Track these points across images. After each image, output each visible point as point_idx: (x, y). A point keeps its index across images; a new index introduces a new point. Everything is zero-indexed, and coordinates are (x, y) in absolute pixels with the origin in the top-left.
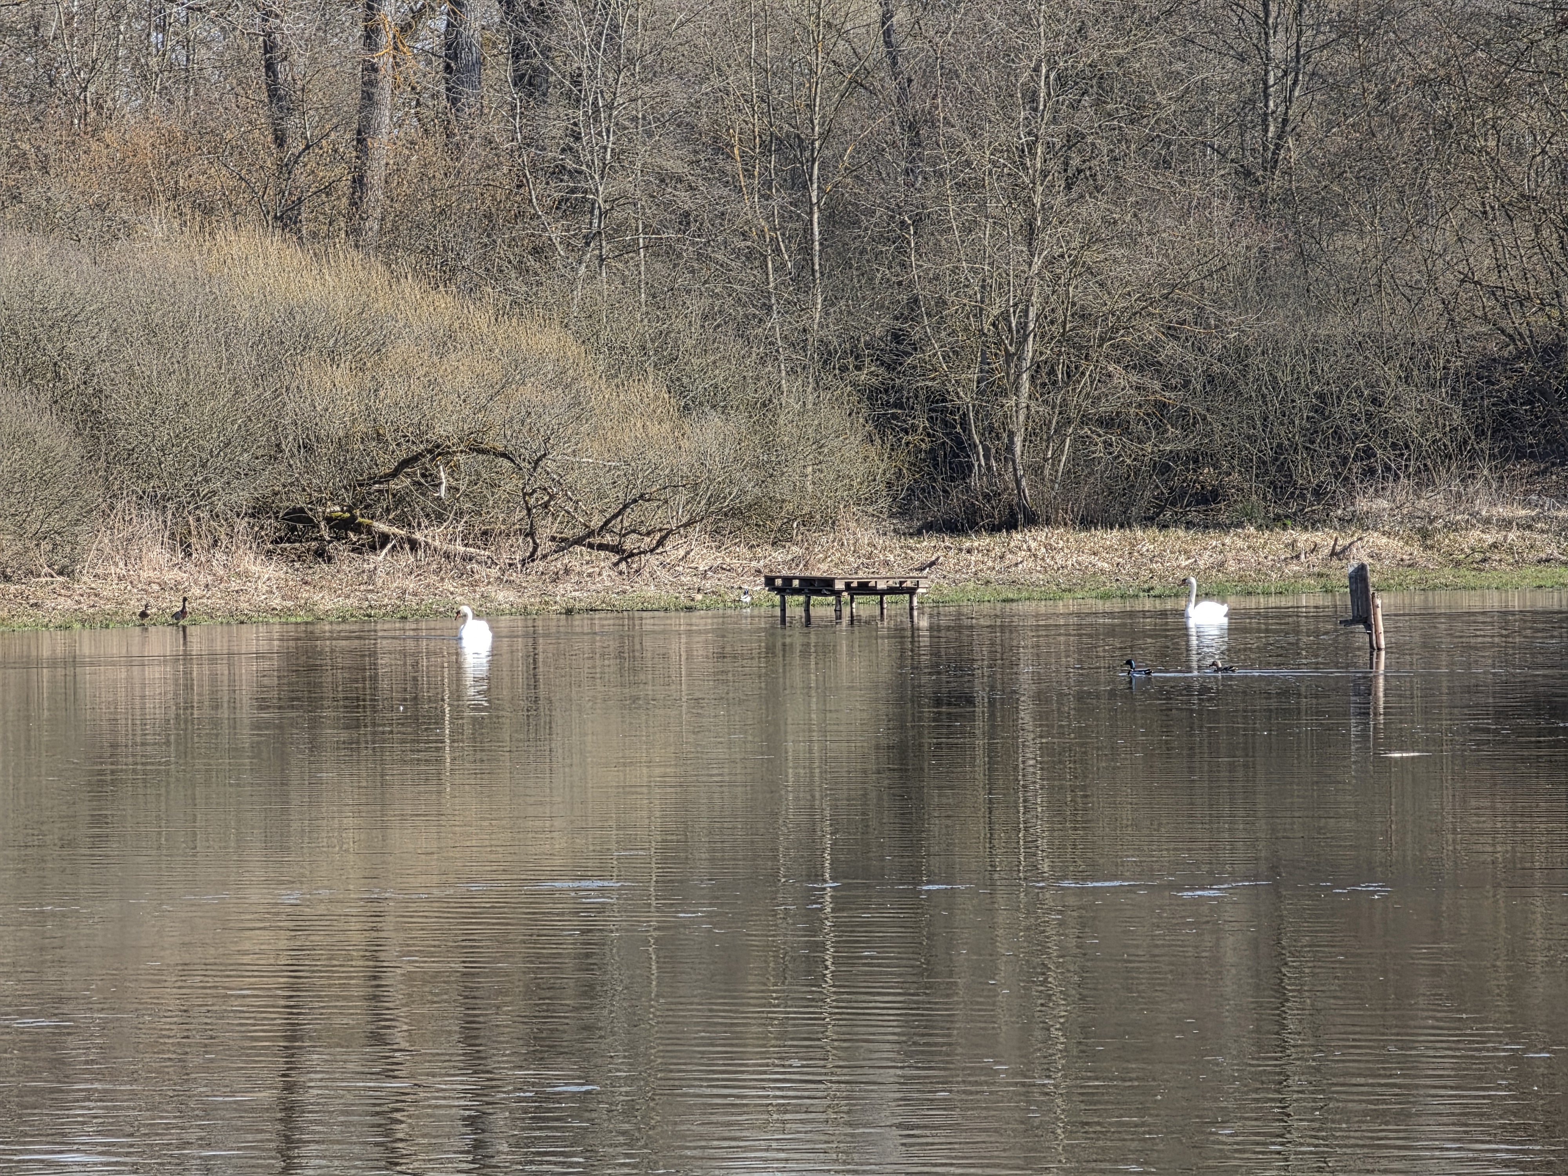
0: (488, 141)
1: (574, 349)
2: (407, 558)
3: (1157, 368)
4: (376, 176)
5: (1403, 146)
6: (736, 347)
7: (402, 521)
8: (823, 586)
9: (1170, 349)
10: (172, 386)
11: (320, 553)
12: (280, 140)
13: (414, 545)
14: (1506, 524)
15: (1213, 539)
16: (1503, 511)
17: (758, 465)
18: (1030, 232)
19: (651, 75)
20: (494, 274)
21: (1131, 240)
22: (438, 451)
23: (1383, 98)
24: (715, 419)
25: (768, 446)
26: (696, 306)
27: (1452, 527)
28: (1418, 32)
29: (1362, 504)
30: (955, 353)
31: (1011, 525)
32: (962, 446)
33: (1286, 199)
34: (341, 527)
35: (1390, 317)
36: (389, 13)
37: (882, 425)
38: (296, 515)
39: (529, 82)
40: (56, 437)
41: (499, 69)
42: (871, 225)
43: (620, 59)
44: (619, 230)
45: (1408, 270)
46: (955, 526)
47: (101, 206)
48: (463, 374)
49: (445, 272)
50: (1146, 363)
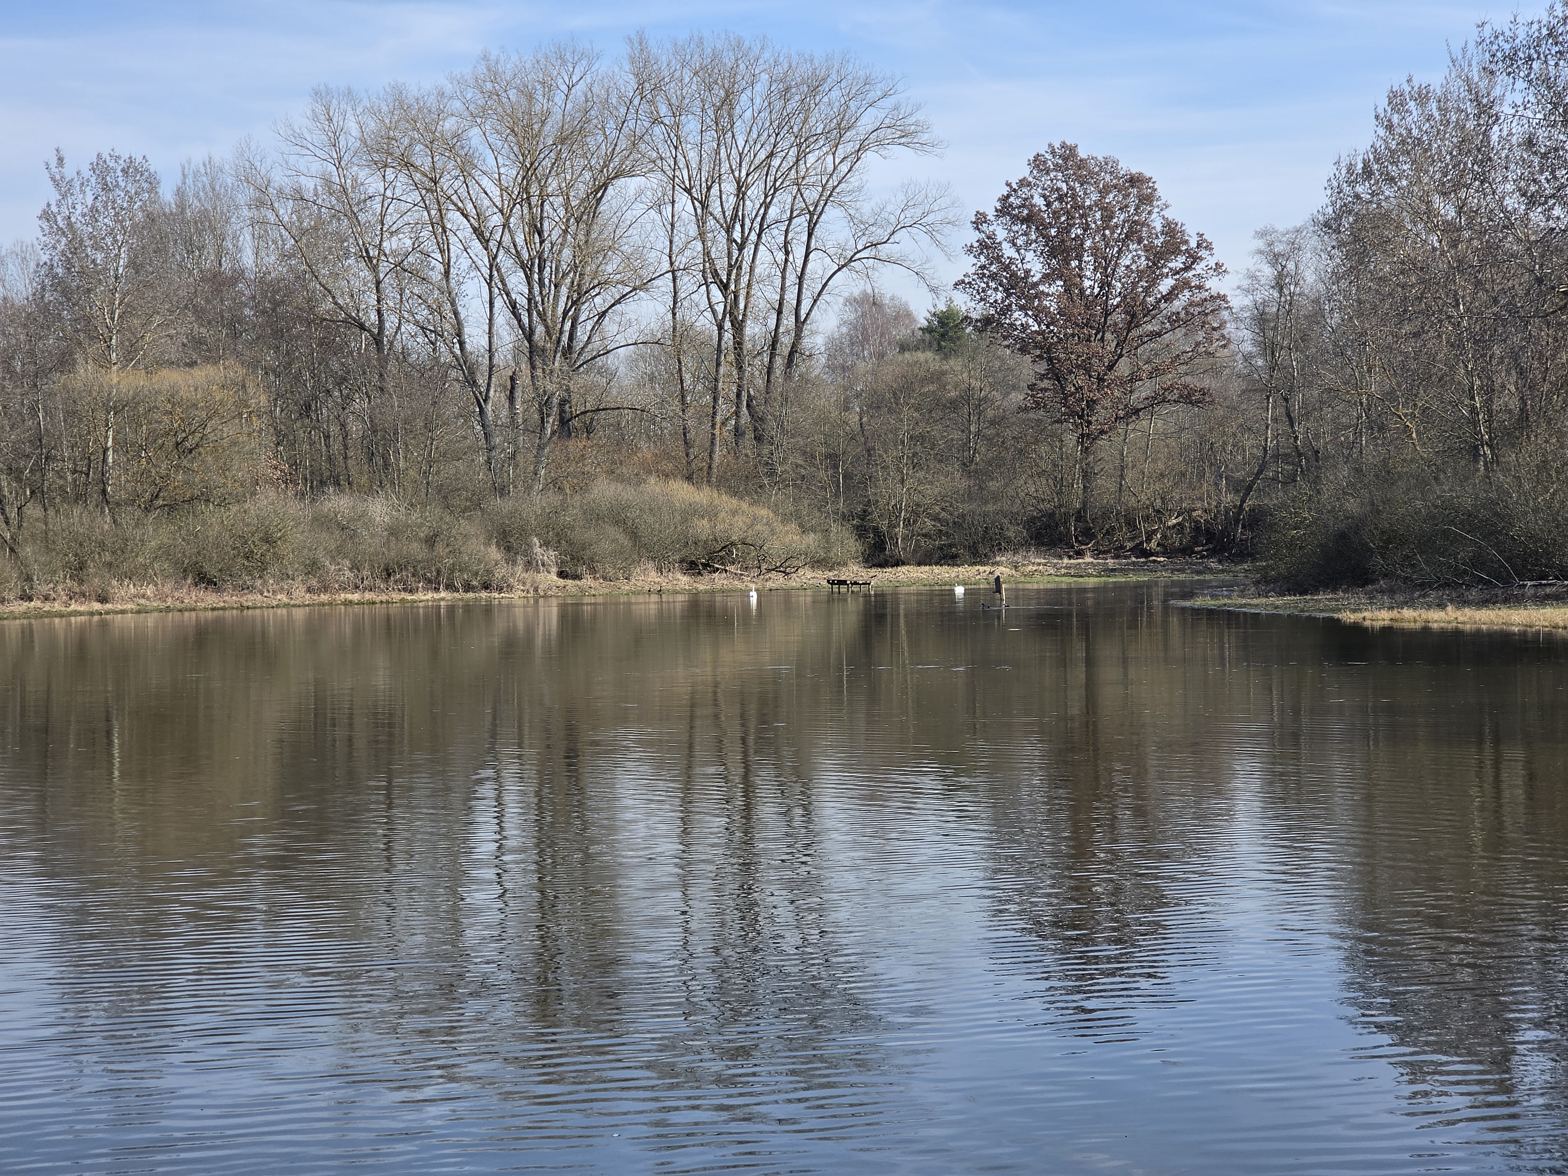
0: (747, 455)
1: (771, 515)
2: (724, 575)
3: (939, 520)
4: (714, 465)
5: (1009, 457)
6: (818, 514)
7: (722, 564)
8: (844, 582)
9: (943, 514)
10: (657, 526)
11: (699, 573)
12: (687, 455)
13: (726, 571)
14: (1039, 564)
15: (956, 569)
16: (1038, 560)
17: (825, 548)
18: (902, 481)
19: (793, 436)
20: (748, 494)
21: (931, 483)
22: (733, 544)
23: (1003, 443)
24: (812, 535)
25: (827, 542)
26: (806, 502)
27: (1023, 565)
28: (1013, 424)
29: (998, 559)
30: (881, 516)
31: (897, 564)
32: (883, 542)
33: (976, 471)
34: (705, 566)
35: (1006, 505)
36: (718, 419)
37: (860, 536)
38: (692, 562)
39: (758, 439)
40: (624, 540)
41: (750, 435)
42: (857, 479)
43: (784, 432)
44: (784, 480)
45: (1011, 492)
46: (882, 565)
47: (637, 475)
48: (740, 522)
49: (734, 492)
50: (936, 518)
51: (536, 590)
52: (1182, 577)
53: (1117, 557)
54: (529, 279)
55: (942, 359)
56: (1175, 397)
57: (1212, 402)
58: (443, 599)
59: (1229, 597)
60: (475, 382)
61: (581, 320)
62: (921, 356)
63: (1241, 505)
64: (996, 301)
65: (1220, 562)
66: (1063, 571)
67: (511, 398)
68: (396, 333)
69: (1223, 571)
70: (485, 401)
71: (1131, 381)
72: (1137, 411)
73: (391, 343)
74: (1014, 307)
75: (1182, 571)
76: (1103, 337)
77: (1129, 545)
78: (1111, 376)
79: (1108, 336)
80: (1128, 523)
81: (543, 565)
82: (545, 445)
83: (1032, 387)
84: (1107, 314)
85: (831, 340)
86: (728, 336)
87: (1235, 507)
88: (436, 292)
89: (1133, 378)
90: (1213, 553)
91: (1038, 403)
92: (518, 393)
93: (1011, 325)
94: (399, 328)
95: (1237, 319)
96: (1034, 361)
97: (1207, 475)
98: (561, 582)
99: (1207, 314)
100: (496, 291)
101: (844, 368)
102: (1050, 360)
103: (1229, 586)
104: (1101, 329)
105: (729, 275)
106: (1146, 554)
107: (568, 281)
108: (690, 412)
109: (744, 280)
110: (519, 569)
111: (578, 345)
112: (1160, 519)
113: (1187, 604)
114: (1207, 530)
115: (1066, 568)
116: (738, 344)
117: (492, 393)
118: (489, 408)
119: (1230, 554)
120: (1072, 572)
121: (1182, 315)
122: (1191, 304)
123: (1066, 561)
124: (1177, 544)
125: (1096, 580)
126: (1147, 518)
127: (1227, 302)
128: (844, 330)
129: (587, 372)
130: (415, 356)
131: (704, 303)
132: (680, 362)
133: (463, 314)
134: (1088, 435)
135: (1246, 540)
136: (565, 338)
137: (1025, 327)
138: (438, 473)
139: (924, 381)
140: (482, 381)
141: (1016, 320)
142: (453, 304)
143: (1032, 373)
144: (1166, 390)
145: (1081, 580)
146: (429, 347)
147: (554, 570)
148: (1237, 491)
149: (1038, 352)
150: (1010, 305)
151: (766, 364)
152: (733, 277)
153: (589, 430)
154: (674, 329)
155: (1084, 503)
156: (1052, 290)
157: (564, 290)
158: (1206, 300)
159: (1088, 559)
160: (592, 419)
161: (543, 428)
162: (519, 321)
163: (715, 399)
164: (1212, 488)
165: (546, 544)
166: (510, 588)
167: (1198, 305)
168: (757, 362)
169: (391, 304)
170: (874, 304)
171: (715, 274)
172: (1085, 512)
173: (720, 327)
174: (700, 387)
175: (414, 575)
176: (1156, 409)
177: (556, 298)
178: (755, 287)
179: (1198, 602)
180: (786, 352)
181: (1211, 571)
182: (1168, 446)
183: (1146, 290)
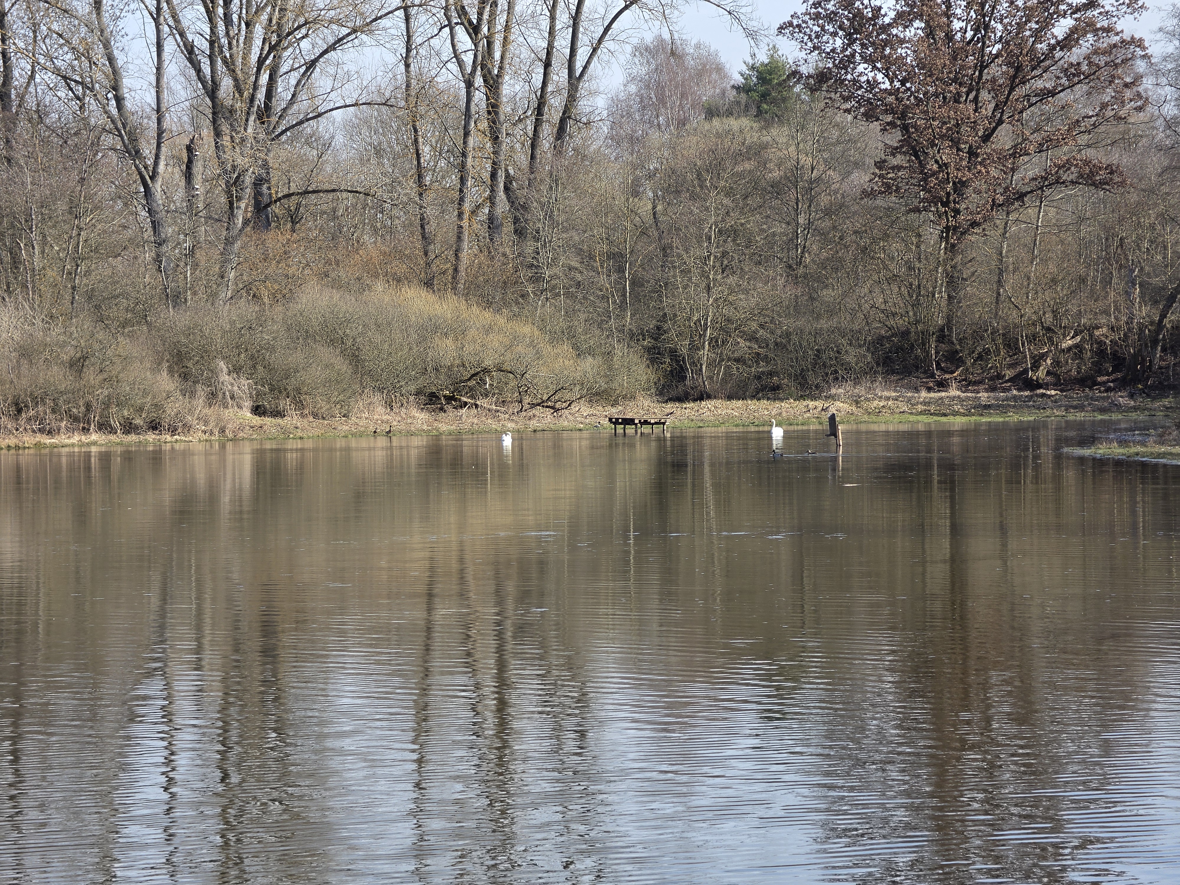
0: (504, 255)
1: (537, 333)
2: (474, 411)
3: (756, 340)
4: (462, 268)
5: (850, 256)
6: (598, 332)
7: (472, 397)
8: (630, 422)
9: (761, 332)
10: (386, 346)
11: (442, 409)
12: (426, 254)
13: (477, 406)
14: (888, 399)
15: (777, 404)
16: (886, 394)
17: (606, 376)
18: (708, 288)
19: (565, 230)
20: (506, 304)
21: (746, 292)
22: (486, 371)
23: (841, 238)
24: (590, 359)
25: (610, 369)
26: (582, 316)
27: (867, 399)
28: (855, 213)
29: (833, 391)
30: (680, 334)
31: (701, 398)
32: (683, 369)
33: (805, 276)
34: (449, 399)
35: (843, 321)
36: (467, 207)
37: (653, 361)
38: (432, 395)
39: (520, 232)
40: (342, 366)
41: (508, 228)
42: (648, 287)
43: (554, 224)
44: (554, 287)
45: (851, 303)
46: (680, 399)
47: (359, 279)
48: (495, 341)
49: (488, 304)
50: (752, 338)
51: (222, 431)
52: (1080, 416)
53: (993, 389)
54: (210, 14)
55: (761, 129)
56: (1073, 177)
57: (1123, 183)
58: (95, 443)
59: (1143, 444)
60: (137, 152)
61: (284, 69)
62: (734, 124)
63: (1161, 321)
64: (833, 50)
65: (1131, 396)
66: (920, 408)
67: (188, 175)
68: (28, 84)
69: (1135, 409)
70: (152, 178)
71: (1014, 155)
72: (1021, 196)
73: (22, 98)
74: (858, 58)
75: (1080, 408)
76: (976, 98)
77: (1009, 373)
78: (987, 149)
79: (984, 95)
80: (1008, 346)
81: (232, 397)
82: (235, 239)
83: (880, 164)
84: (982, 66)
85: (615, 101)
86: (479, 97)
87: (1152, 323)
88: (83, 30)
89: (1017, 152)
90: (1122, 384)
91: (888, 186)
92: (198, 168)
93: (854, 80)
94: (32, 77)
95: (1157, 73)
96: (884, 130)
97: (1115, 280)
98: (257, 420)
99: (1116, 66)
100: (166, 29)
101: (632, 140)
102: (905, 128)
103: (1144, 428)
104: (976, 86)
105: (480, 14)
106: (1032, 385)
107: (264, 17)
108: (430, 196)
109: (501, 19)
110: (200, 401)
111: (279, 105)
112: (1050, 339)
113: (1086, 452)
114: (1114, 354)
115: (924, 403)
116: (493, 108)
117: (161, 167)
118: (157, 188)
119: (1146, 386)
120: (932, 408)
121: (1084, 68)
122: (1096, 52)
123: (924, 394)
124: (1074, 373)
125: (964, 419)
126: (1033, 338)
127: (1144, 48)
128: (633, 88)
129: (291, 141)
130: (54, 116)
131: (447, 52)
132: (416, 131)
133: (120, 59)
134: (955, 228)
135: (1167, 367)
136: (261, 95)
137: (872, 84)
138: (88, 273)
139: (739, 156)
140: (148, 151)
141: (861, 75)
142: (107, 45)
143: (880, 145)
144: (1060, 168)
145: (943, 419)
146: (75, 105)
147: (248, 404)
148: (1156, 302)
149: (889, 118)
150: (853, 55)
151: (530, 134)
152: (486, 16)
153: (294, 219)
154: (408, 86)
155: (949, 319)
156: (910, 33)
157: (259, 31)
158: (1115, 46)
159: (954, 392)
160: (299, 205)
161: (232, 215)
162: (199, 71)
163: (463, 180)
164: (1121, 299)
165: (236, 370)
166: (187, 428)
167: (1104, 53)
168: (518, 131)
169: (21, 45)
170: (673, 53)
171: (462, 12)
172: (950, 329)
173: (469, 84)
174: (442, 163)
175: (54, 411)
176: (1047, 192)
177: (249, 40)
178: (515, 30)
179: (1101, 450)
180: (556, 117)
181: (1118, 407)
182: (1062, 242)
183: (1037, 35)
